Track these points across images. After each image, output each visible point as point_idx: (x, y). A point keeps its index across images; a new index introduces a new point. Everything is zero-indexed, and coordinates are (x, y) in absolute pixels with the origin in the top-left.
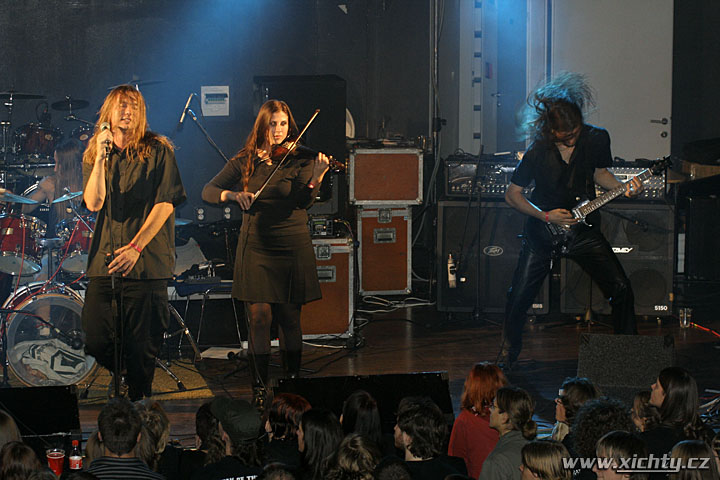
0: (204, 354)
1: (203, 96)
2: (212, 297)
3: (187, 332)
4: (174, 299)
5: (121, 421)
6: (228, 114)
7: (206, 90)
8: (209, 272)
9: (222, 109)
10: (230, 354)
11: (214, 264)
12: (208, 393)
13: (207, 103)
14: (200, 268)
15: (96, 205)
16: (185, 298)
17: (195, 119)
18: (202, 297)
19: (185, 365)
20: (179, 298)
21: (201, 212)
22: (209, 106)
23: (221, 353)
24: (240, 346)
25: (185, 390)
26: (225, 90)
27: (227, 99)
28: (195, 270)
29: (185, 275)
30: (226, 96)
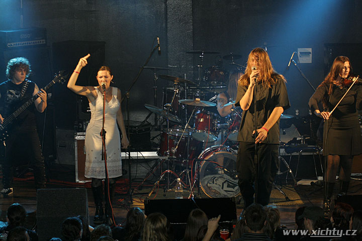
0: (299, 183)
1: (299, 53)
2: (303, 154)
3: (291, 171)
4: (284, 155)
5: (256, 214)
6: (311, 62)
7: (300, 50)
8: (302, 141)
9: (308, 60)
10: (312, 183)
11: (304, 137)
12: (300, 202)
13: (300, 57)
14: (297, 139)
15: (246, 107)
16: (290, 154)
17: (296, 64)
18: (298, 154)
19: (290, 188)
20: (286, 154)
21: (297, 111)
22: (301, 58)
23: (308, 183)
24: (316, 179)
25: (289, 201)
26: (310, 50)
27: (311, 55)
28: (295, 140)
29: (290, 143)
30: (310, 53)
